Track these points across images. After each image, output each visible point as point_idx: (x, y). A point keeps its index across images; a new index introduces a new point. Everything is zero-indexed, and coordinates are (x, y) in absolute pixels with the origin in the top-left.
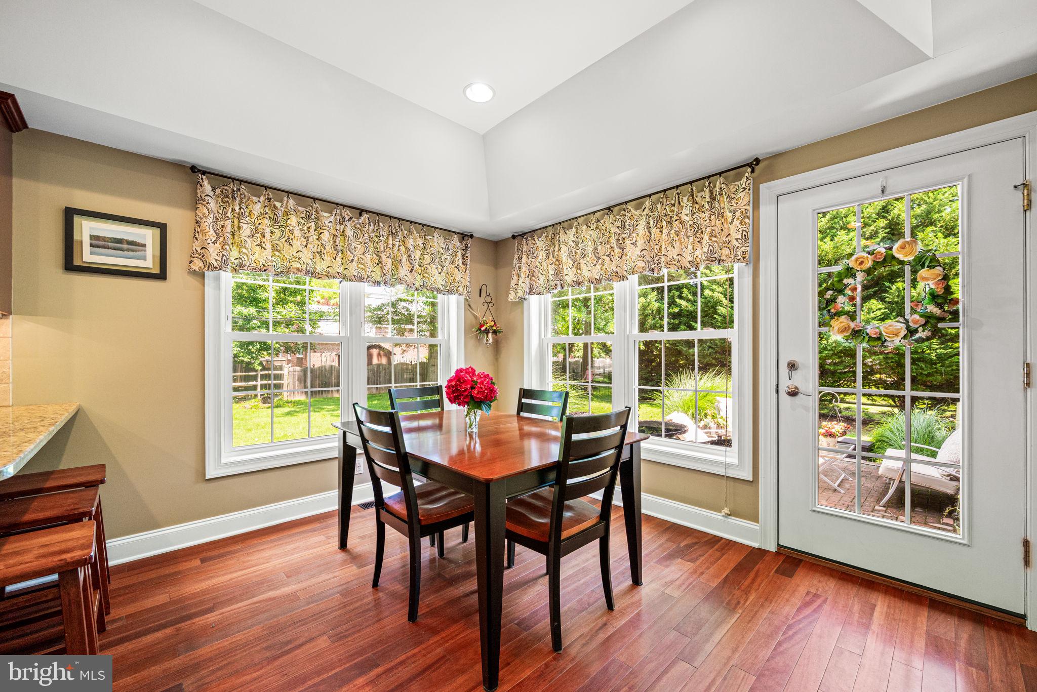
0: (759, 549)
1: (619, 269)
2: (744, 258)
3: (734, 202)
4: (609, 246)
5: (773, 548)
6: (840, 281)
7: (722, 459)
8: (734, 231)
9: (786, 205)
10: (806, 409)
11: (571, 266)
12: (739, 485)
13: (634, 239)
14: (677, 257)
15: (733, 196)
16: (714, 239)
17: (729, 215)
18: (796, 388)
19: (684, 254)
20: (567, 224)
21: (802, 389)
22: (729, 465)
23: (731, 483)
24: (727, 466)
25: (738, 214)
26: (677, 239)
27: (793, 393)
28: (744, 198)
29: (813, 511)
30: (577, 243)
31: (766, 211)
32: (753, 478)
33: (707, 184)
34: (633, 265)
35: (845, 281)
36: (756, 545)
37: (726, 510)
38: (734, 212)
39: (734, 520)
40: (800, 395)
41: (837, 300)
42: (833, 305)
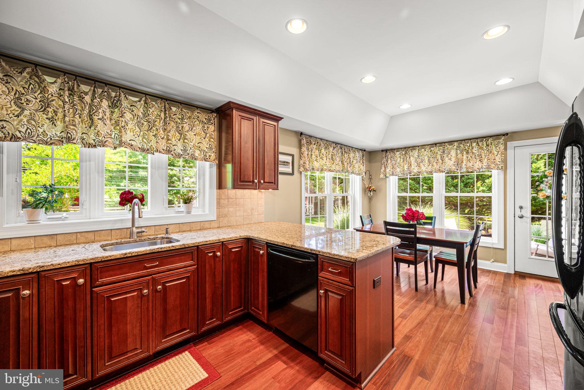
0: (507, 273)
1: (440, 168)
2: (502, 168)
3: (498, 148)
4: (436, 159)
5: (513, 272)
6: (542, 179)
7: (491, 242)
8: (498, 159)
9: (518, 150)
10: (527, 223)
11: (416, 165)
12: (498, 251)
13: (450, 157)
14: (472, 166)
15: (497, 146)
16: (489, 161)
17: (496, 153)
18: (522, 215)
19: (474, 165)
20: (413, 148)
21: (524, 215)
22: (494, 243)
23: (495, 250)
24: (493, 244)
25: (500, 153)
26: (472, 159)
27: (521, 217)
28: (502, 147)
29: (529, 258)
30: (419, 156)
31: (510, 152)
32: (504, 247)
33: (485, 140)
34: (450, 168)
35: (544, 179)
36: (506, 272)
37: (493, 260)
38: (498, 152)
39: (495, 264)
40: (524, 218)
41: (540, 186)
42: (539, 187)
